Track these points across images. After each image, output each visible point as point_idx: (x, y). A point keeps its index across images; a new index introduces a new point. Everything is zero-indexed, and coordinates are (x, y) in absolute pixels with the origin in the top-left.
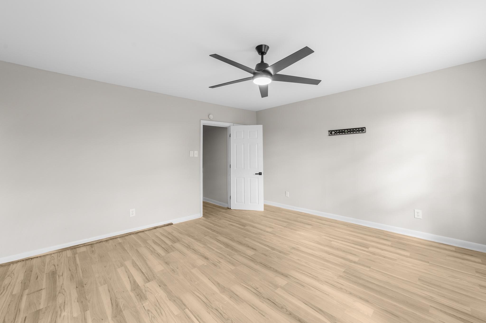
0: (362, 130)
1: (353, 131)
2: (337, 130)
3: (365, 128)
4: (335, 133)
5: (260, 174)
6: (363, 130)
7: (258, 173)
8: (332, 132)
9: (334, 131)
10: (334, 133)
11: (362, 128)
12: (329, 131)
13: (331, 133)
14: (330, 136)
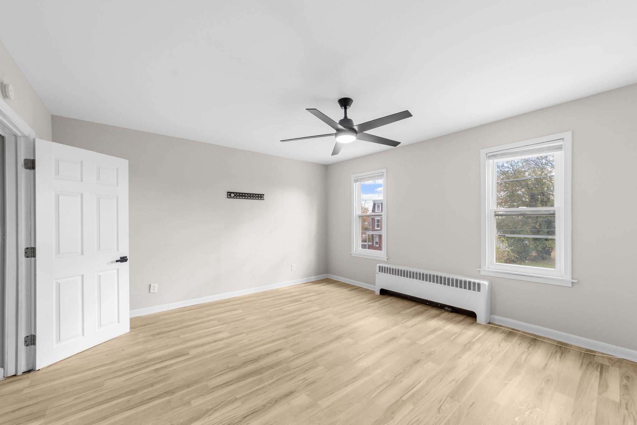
0: (260, 197)
1: (253, 197)
2: (237, 193)
3: (264, 195)
4: (235, 195)
5: (123, 259)
6: (262, 197)
7: (119, 259)
8: (231, 194)
9: (234, 193)
10: (233, 195)
11: (261, 195)
12: (228, 192)
13: (229, 194)
14: (229, 199)
